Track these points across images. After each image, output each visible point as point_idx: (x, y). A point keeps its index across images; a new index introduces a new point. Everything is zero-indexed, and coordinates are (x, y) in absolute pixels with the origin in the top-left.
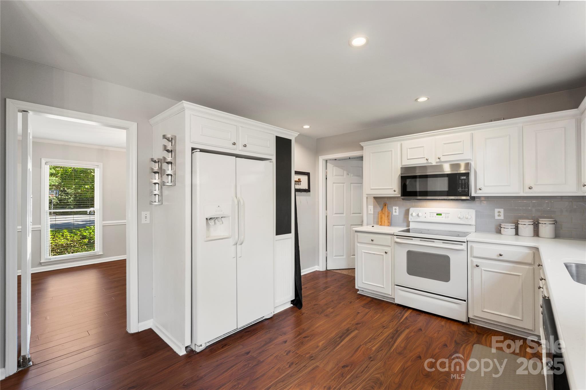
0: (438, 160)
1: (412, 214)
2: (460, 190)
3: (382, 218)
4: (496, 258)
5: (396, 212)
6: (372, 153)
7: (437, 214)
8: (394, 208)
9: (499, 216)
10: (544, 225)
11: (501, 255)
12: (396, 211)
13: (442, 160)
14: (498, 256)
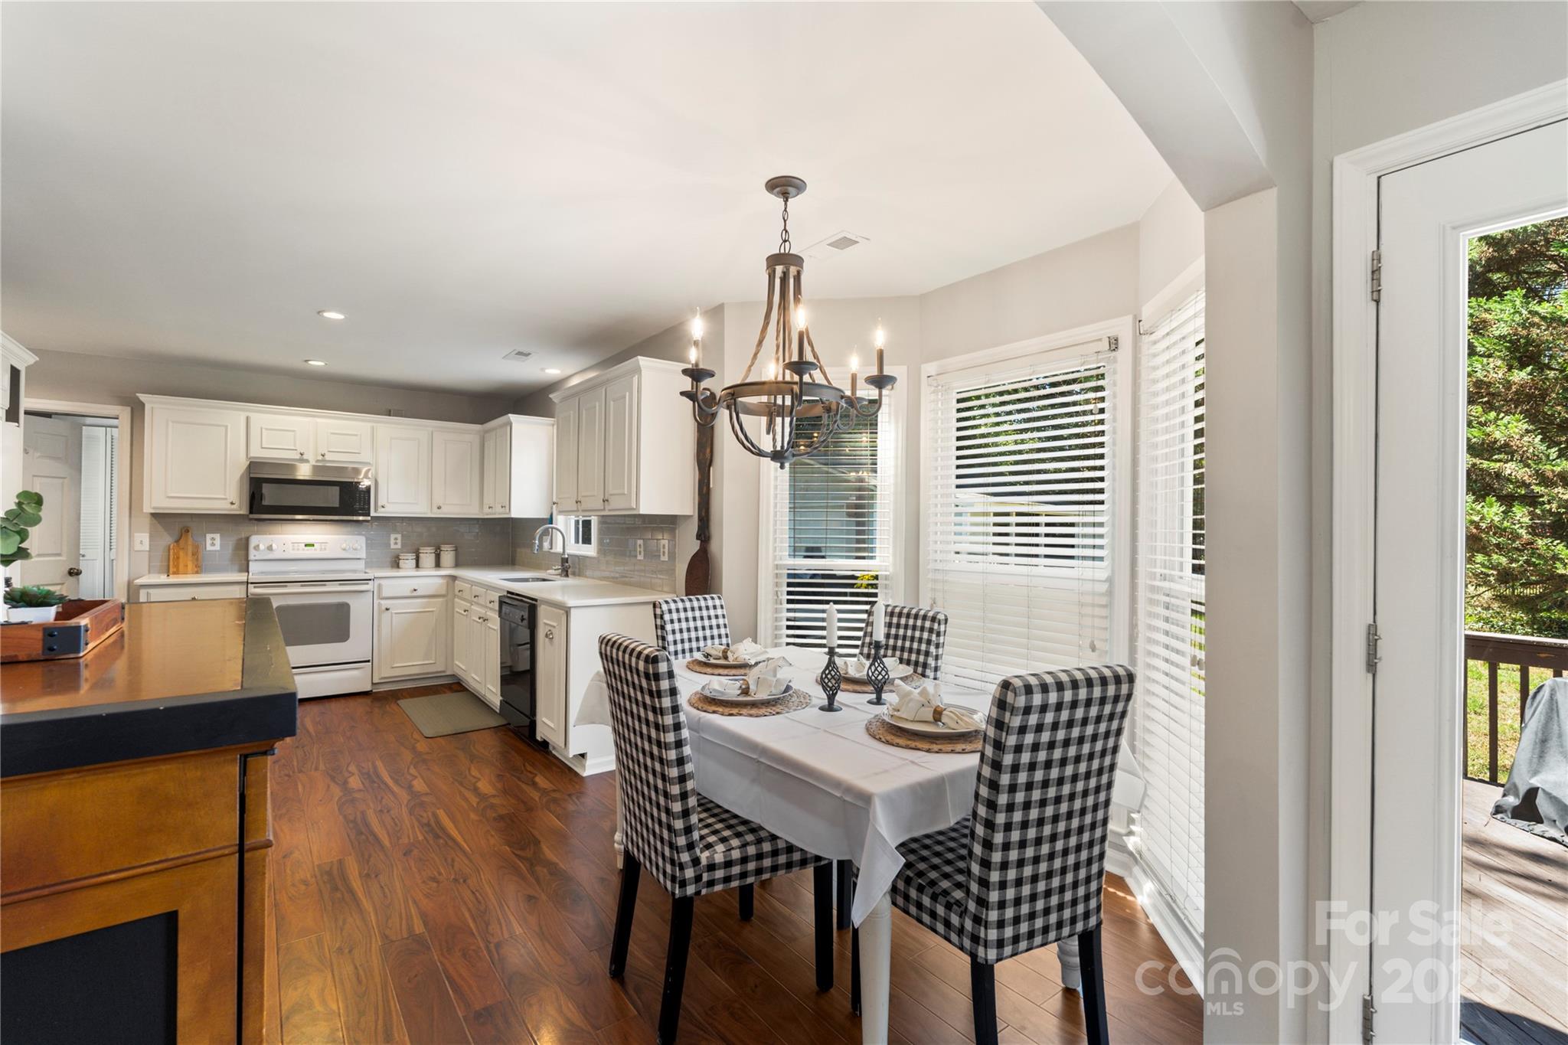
0: (320, 458)
1: (257, 548)
2: (357, 506)
3: (178, 558)
4: (409, 594)
5: (213, 544)
6: (173, 422)
8: (209, 536)
9: (396, 543)
10: (447, 553)
11: (415, 590)
12: (214, 543)
13: (327, 458)
14: (412, 592)
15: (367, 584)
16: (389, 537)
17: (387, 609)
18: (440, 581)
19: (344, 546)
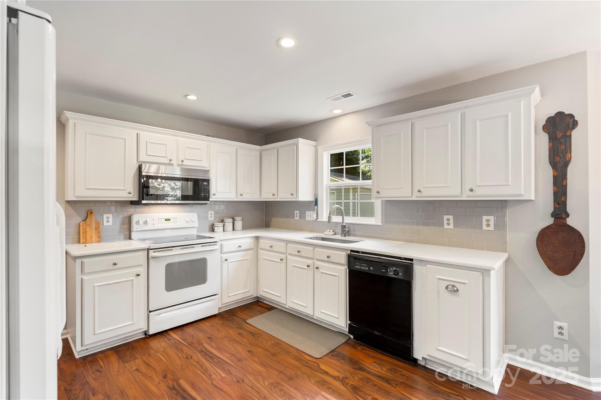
0: (181, 163)
1: (138, 223)
2: (203, 195)
3: (86, 232)
4: (236, 249)
5: (108, 221)
6: (89, 134)
7: (166, 220)
8: (105, 216)
9: (211, 217)
10: (239, 221)
11: (240, 247)
13: (184, 163)
14: (238, 248)
15: (216, 245)
16: (208, 213)
17: (226, 260)
18: (251, 240)
19: (187, 220)
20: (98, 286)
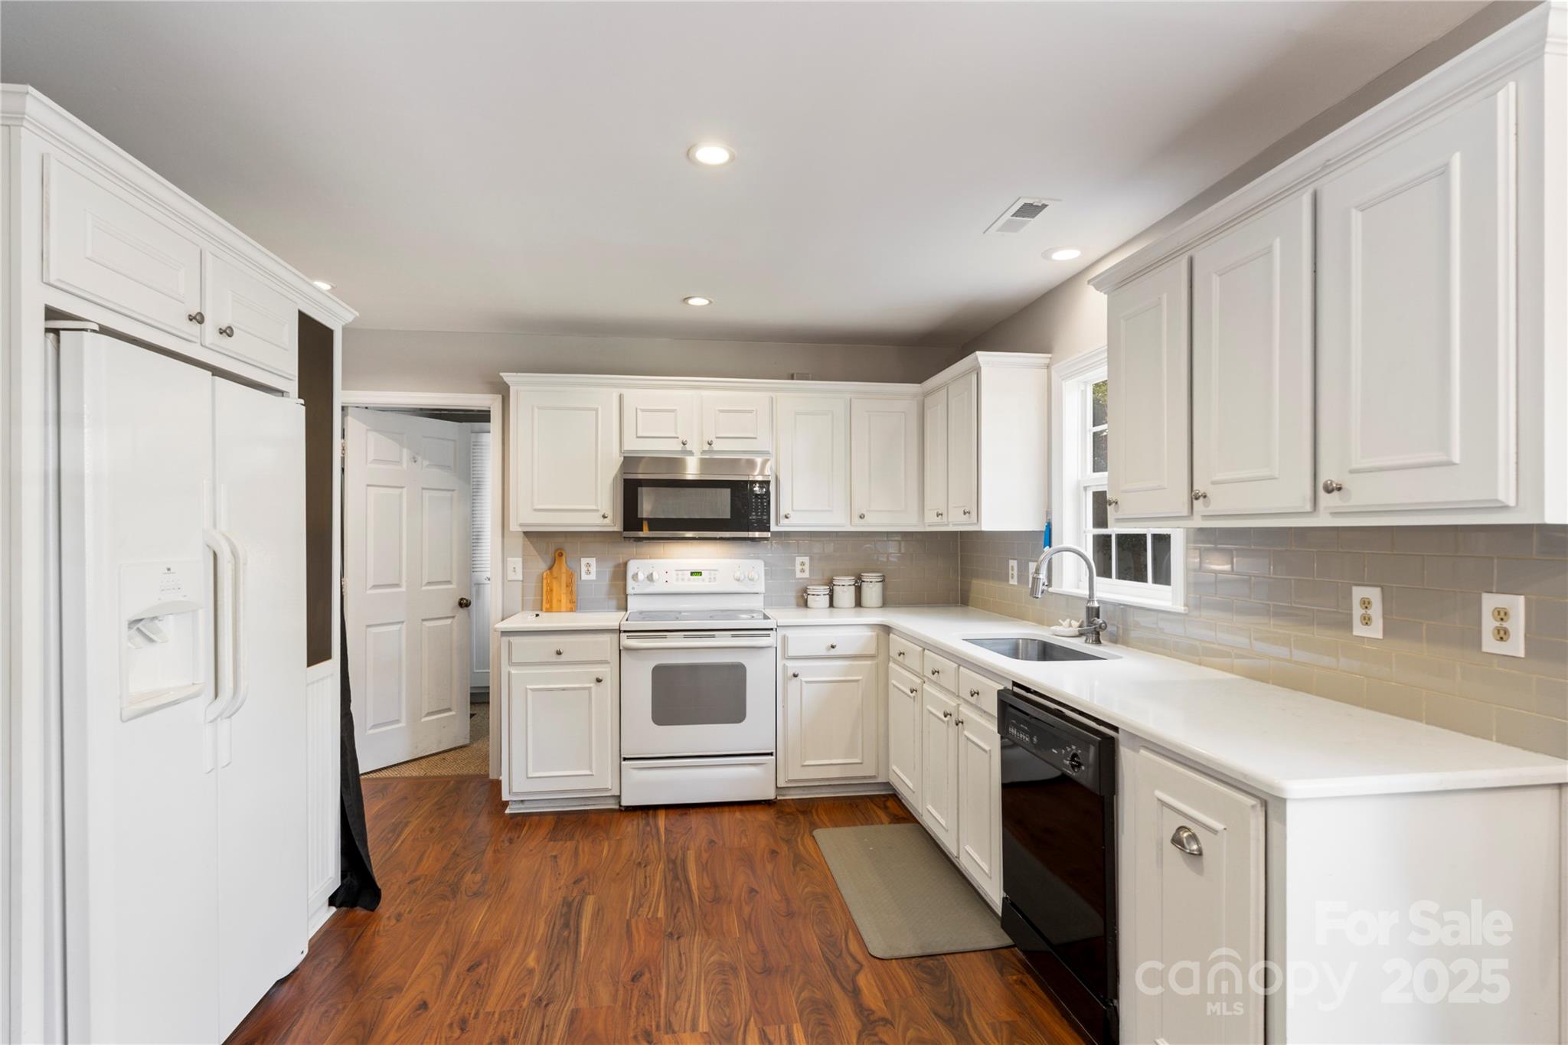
0: (706, 447)
1: (635, 577)
2: (754, 517)
3: (551, 590)
4: (824, 653)
5: (588, 572)
6: (539, 408)
8: (584, 561)
9: (803, 571)
10: (871, 585)
11: (833, 647)
12: (590, 570)
13: (716, 447)
14: (828, 650)
15: (768, 636)
16: (794, 561)
17: (795, 676)
18: (868, 633)
19: (738, 574)
20: (533, 690)
